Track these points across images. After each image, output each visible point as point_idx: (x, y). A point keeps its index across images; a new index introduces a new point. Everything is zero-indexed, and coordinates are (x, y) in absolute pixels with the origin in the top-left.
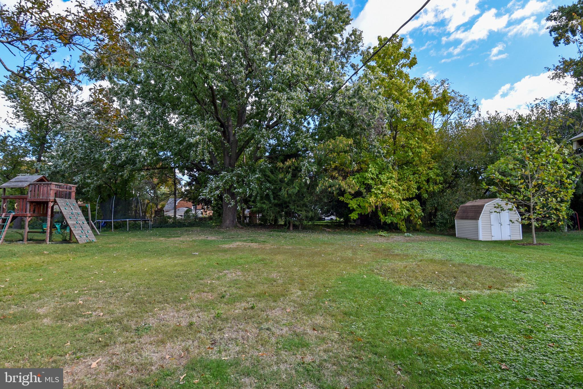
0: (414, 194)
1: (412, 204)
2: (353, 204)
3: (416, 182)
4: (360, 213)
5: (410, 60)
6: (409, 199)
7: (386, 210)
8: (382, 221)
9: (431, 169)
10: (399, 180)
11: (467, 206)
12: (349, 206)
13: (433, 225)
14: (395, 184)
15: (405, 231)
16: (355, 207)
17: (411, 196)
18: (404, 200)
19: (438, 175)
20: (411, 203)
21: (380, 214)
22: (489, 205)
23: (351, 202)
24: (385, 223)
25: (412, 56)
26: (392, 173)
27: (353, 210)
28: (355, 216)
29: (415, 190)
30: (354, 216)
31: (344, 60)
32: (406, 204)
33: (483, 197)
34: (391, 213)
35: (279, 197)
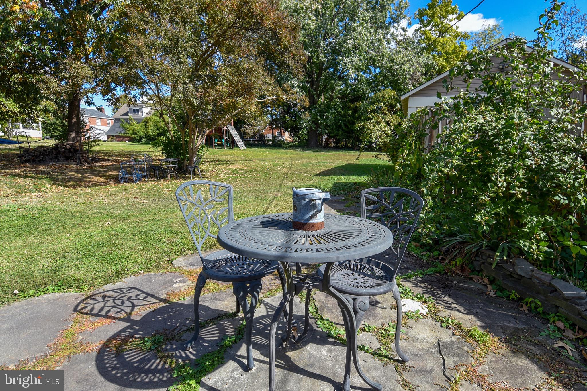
35: (348, 127)
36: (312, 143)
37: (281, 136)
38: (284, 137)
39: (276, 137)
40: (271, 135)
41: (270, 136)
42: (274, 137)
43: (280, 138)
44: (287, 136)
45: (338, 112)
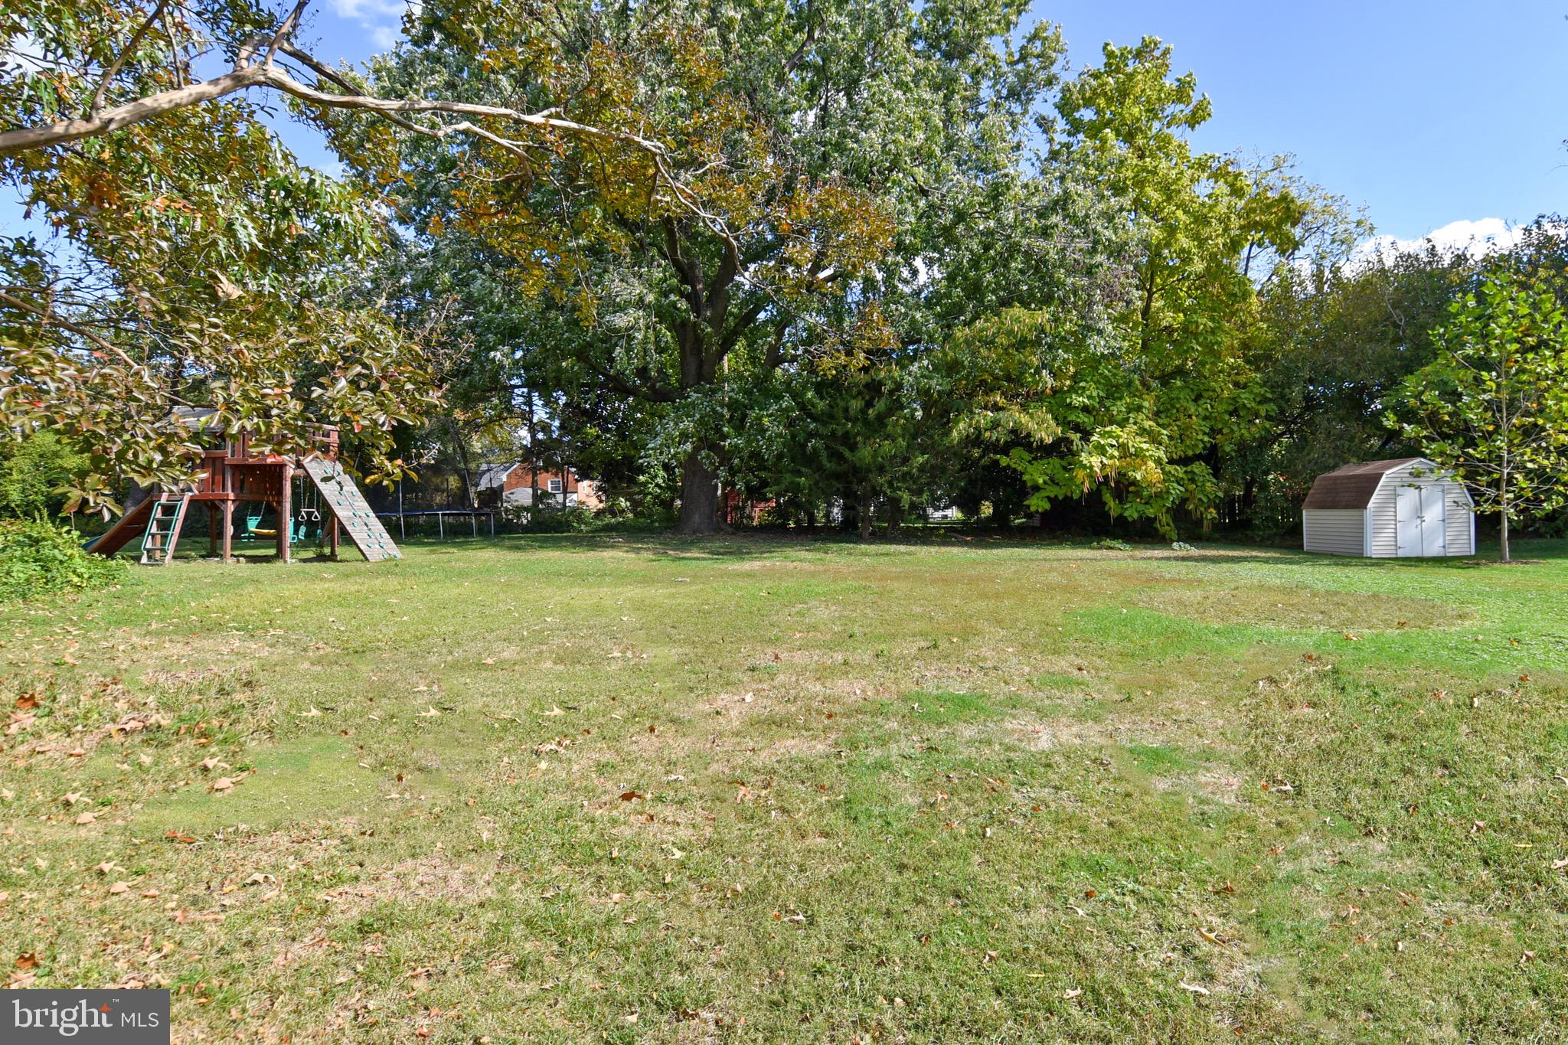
0: (1201, 445)
1: (1192, 472)
2: (1036, 474)
3: (1205, 418)
4: (1052, 495)
5: (1191, 107)
6: (1184, 461)
7: (1124, 487)
8: (1113, 513)
9: (1245, 387)
10: (1157, 414)
11: (1336, 478)
12: (1026, 477)
13: (1247, 524)
14: (1147, 424)
15: (1175, 536)
16: (1041, 481)
17: (1190, 453)
18: (1171, 462)
19: (1264, 401)
20: (1189, 469)
21: (1107, 497)
22: (1393, 473)
23: (1030, 469)
24: (1121, 518)
25: (1195, 97)
26: (1140, 397)
27: (1036, 488)
28: (1041, 503)
29: (1200, 437)
30: (1037, 503)
31: (1017, 108)
32: (1179, 471)
33: (1378, 455)
34: (1138, 494)
35: (841, 457)
36: (696, 518)
37: (565, 492)
38: (574, 497)
39: (546, 494)
40: (530, 491)
41: (523, 496)
42: (540, 497)
43: (560, 498)
44: (586, 494)
45: (802, 407)
